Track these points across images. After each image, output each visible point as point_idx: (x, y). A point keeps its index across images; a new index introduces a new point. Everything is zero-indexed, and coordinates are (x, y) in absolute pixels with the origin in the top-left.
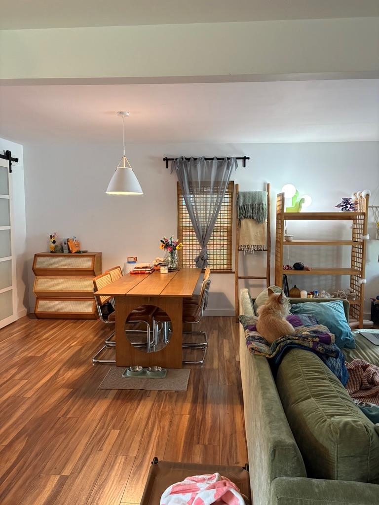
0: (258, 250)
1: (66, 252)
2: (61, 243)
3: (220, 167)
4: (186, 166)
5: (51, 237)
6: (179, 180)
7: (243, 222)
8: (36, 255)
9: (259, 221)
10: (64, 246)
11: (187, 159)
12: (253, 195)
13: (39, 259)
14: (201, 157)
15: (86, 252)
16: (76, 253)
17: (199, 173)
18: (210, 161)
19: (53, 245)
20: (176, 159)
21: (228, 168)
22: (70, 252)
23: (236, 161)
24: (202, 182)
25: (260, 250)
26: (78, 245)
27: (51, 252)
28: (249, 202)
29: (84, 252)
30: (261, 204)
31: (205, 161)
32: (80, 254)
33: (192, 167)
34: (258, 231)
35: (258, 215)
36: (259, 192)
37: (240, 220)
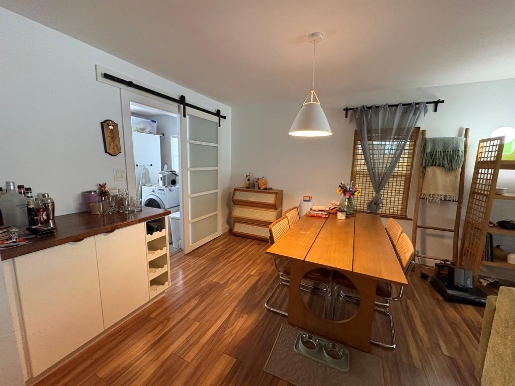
0: (445, 200)
1: (256, 187)
2: (254, 181)
3: (405, 113)
4: (367, 115)
5: (247, 176)
6: (358, 127)
7: (430, 170)
8: (235, 190)
9: (450, 169)
10: (256, 183)
11: (367, 108)
12: (446, 142)
13: (237, 192)
14: (384, 104)
15: (272, 189)
16: (263, 189)
17: (380, 121)
18: (394, 108)
19: (248, 182)
20: (357, 108)
21: (415, 114)
22: (259, 188)
23: (426, 106)
24: (382, 129)
25: (448, 200)
26: (266, 183)
27: (247, 187)
28: (440, 148)
29: (269, 189)
30: (456, 150)
31: (388, 108)
32: (267, 190)
33: (373, 115)
34: (448, 180)
35: (451, 162)
36: (453, 138)
37: (425, 167)
